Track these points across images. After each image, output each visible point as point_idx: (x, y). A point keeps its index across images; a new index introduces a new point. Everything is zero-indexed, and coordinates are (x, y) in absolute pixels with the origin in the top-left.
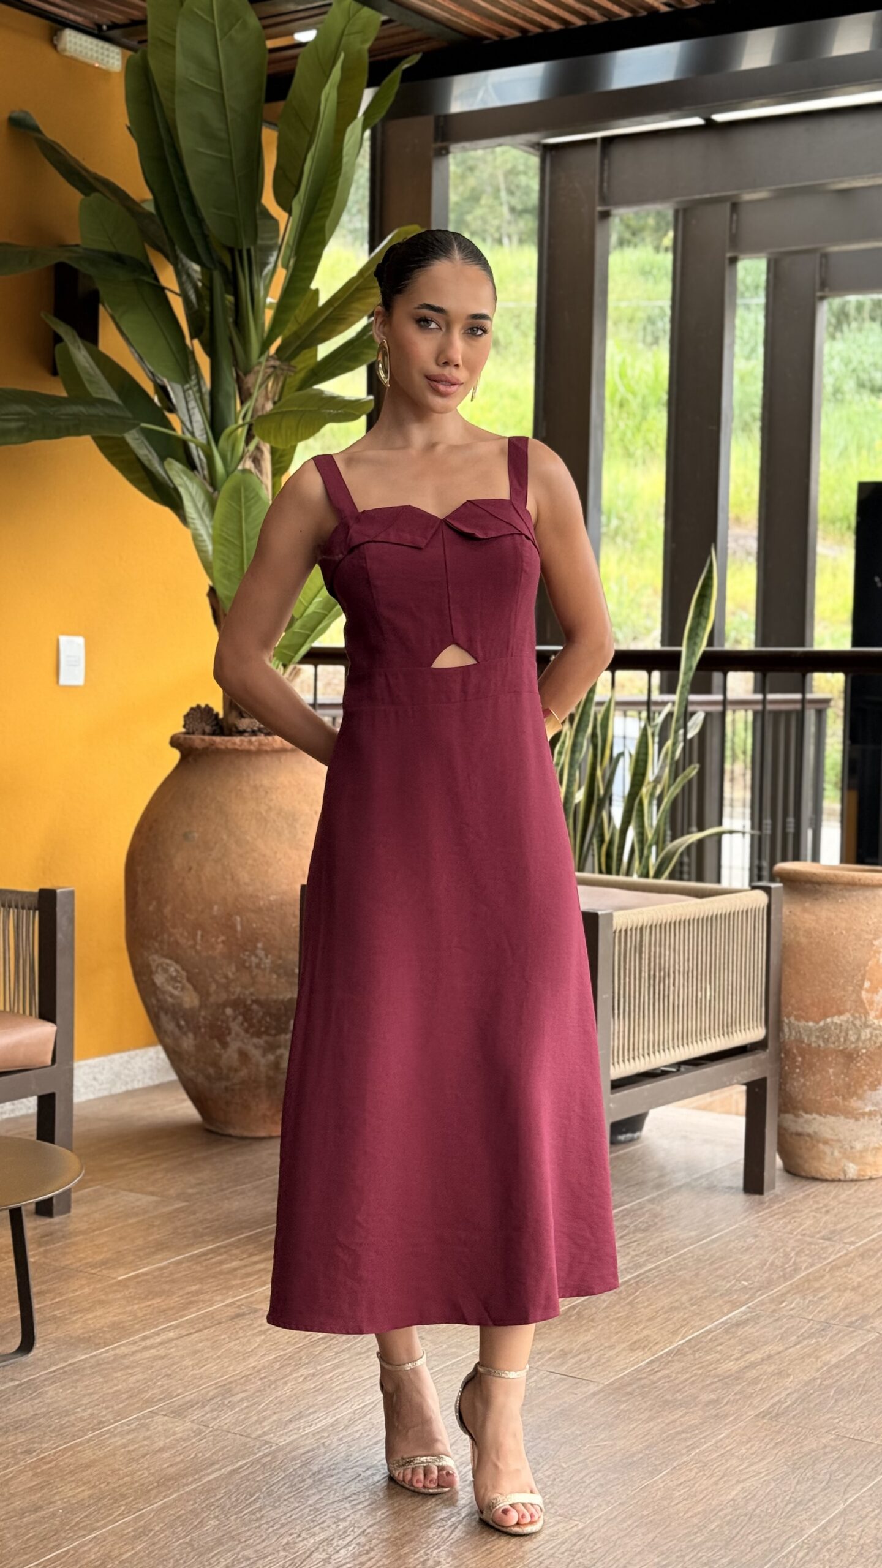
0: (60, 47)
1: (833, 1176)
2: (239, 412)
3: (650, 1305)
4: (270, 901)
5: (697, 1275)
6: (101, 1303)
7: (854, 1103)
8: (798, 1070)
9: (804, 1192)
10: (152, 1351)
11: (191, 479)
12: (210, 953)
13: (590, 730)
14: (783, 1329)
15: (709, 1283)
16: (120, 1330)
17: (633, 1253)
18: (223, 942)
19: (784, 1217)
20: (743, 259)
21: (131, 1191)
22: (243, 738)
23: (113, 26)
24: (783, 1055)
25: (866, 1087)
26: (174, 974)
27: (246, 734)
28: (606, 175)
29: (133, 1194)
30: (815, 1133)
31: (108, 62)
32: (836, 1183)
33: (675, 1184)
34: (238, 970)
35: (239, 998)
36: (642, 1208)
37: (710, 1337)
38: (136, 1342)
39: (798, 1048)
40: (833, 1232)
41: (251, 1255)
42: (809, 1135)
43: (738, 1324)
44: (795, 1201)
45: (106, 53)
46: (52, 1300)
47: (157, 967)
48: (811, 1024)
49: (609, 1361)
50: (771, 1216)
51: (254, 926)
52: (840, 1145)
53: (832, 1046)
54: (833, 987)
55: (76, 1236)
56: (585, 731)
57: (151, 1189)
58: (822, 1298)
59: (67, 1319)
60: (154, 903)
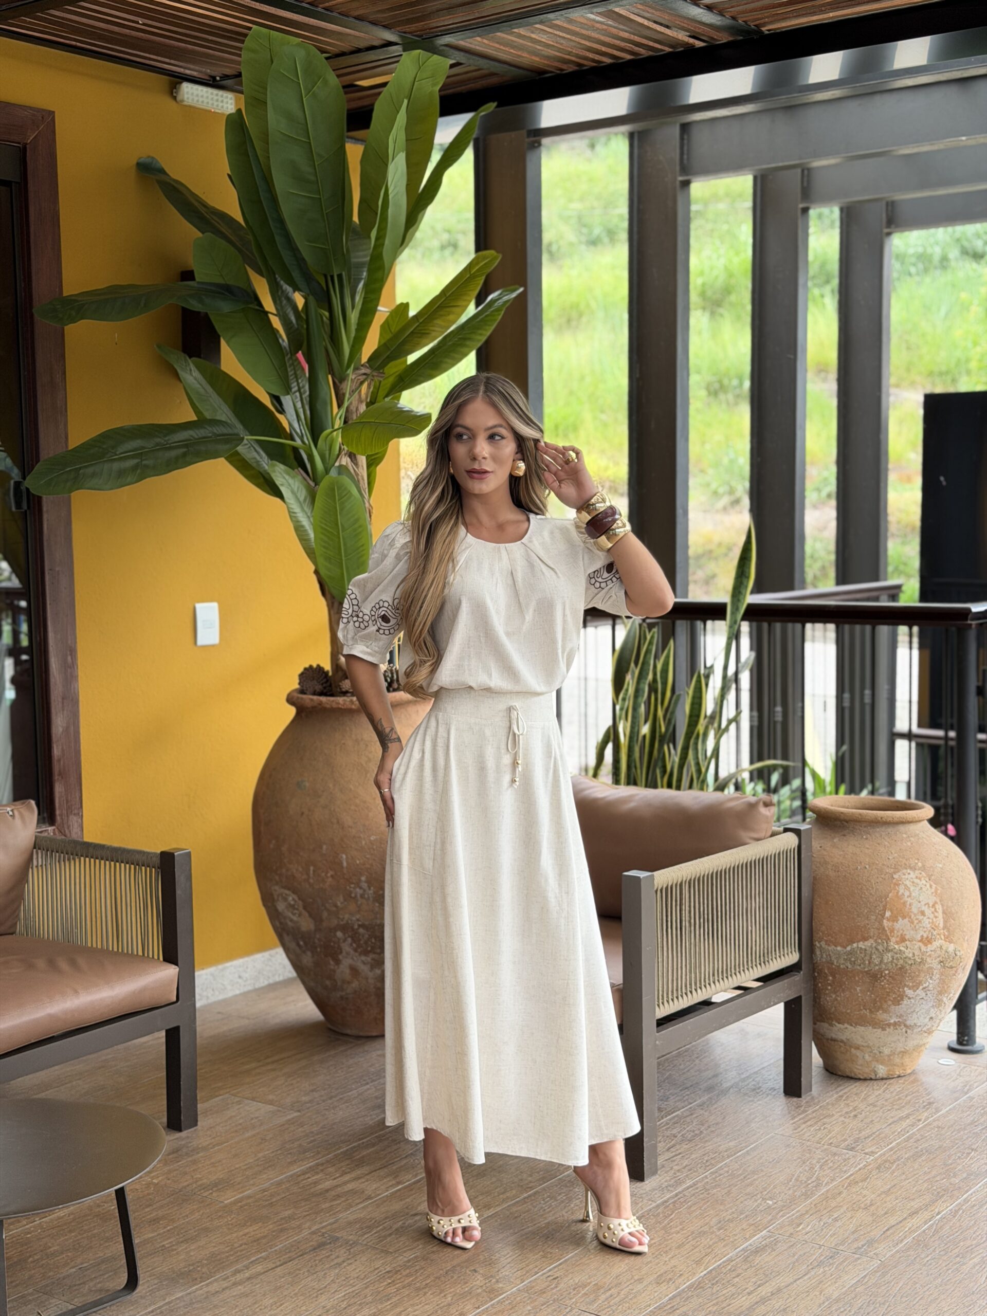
0: (179, 98)
1: (865, 1076)
2: (337, 415)
3: (682, 1229)
4: (370, 841)
5: (729, 1193)
6: (206, 1230)
7: (881, 1015)
8: (829, 988)
9: (837, 1093)
10: (240, 1287)
11: (293, 477)
12: (321, 885)
13: (650, 677)
14: (796, 1257)
15: (738, 1202)
16: (217, 1263)
17: (676, 1168)
18: (332, 876)
19: (816, 1123)
20: (814, 208)
21: (253, 1099)
22: (345, 698)
23: (225, 77)
24: (816, 974)
25: (890, 1003)
26: (292, 903)
27: (349, 695)
28: (685, 148)
29: (255, 1103)
30: (848, 1040)
31: (222, 107)
32: (869, 1082)
33: (725, 1085)
34: (345, 900)
35: (347, 921)
36: (692, 1114)
37: (729, 1267)
38: (228, 1278)
39: (829, 968)
40: (857, 1140)
41: (344, 1173)
42: (842, 1041)
43: (757, 1251)
44: (828, 1104)
45: (220, 99)
46: (165, 1228)
47: (278, 896)
48: (839, 948)
49: (635, 1297)
50: (805, 1123)
51: (358, 862)
52: (870, 1050)
53: (858, 967)
54: (858, 916)
55: (198, 1153)
56: (646, 679)
57: (271, 1097)
58: (836, 1220)
59: (173, 1250)
60: (274, 842)
